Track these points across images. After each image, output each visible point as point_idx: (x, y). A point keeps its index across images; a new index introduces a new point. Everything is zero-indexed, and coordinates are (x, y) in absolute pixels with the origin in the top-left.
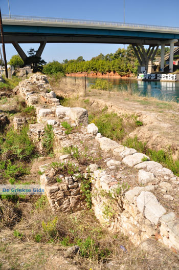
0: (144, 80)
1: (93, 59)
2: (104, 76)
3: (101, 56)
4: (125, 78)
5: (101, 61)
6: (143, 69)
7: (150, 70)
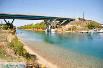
0: (47, 31)
1: (35, 24)
2: (38, 30)
3: (38, 23)
4: (43, 30)
5: (37, 25)
6: (48, 28)
7: (49, 28)
